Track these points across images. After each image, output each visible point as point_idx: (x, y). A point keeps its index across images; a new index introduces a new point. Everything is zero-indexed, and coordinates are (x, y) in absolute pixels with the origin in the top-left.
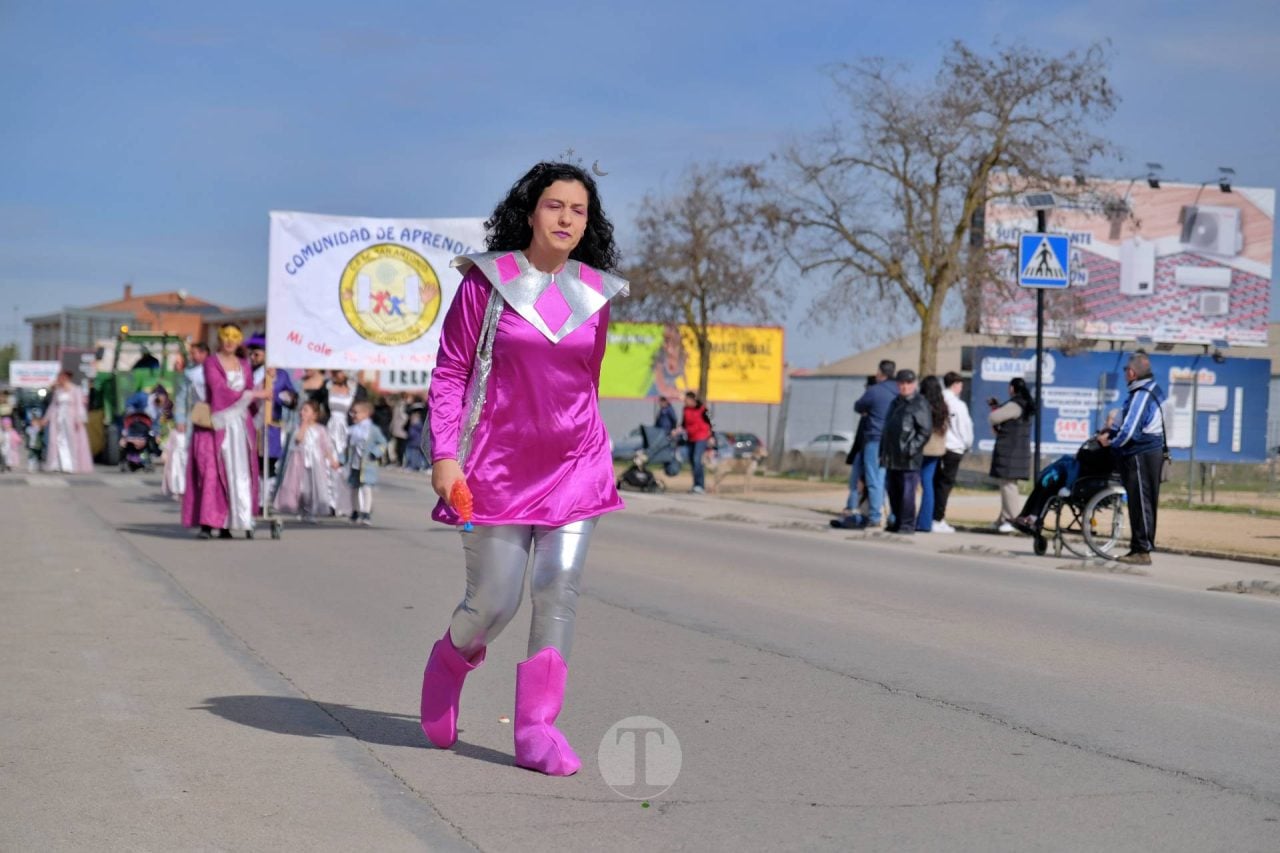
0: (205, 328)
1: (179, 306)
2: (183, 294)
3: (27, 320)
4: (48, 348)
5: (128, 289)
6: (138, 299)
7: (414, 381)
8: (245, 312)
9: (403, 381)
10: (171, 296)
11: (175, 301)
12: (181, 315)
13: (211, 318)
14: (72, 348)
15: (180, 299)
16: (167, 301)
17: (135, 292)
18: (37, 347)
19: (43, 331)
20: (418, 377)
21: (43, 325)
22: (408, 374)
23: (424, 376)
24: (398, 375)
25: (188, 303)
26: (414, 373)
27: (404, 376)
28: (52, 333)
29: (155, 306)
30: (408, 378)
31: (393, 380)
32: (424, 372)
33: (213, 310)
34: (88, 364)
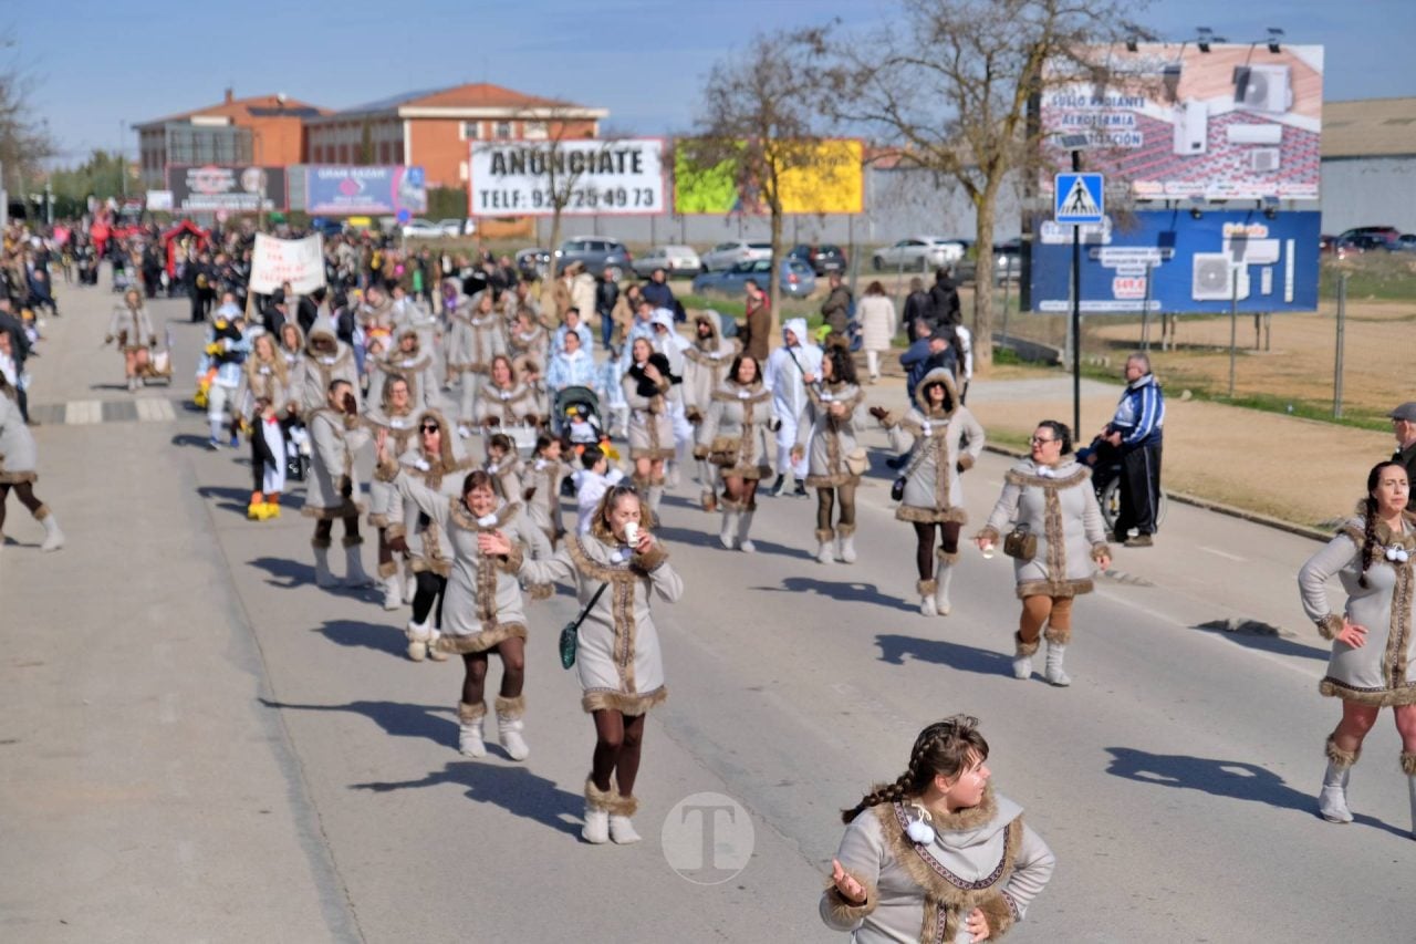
0: (306, 131)
1: (277, 110)
2: (283, 97)
3: (134, 127)
4: (155, 153)
5: (229, 93)
6: (241, 103)
7: (506, 205)
8: (344, 114)
9: (495, 205)
10: (271, 100)
11: (275, 105)
12: (282, 120)
13: (311, 121)
14: (179, 164)
15: (279, 102)
16: (266, 105)
17: (237, 96)
18: (145, 154)
19: (150, 139)
20: (510, 200)
21: (150, 132)
22: (500, 196)
23: (516, 199)
24: (490, 198)
25: (288, 106)
26: (505, 194)
27: (495, 199)
28: (159, 139)
29: (256, 111)
30: (500, 202)
31: (485, 204)
32: (515, 194)
33: (312, 112)
34: (194, 178)
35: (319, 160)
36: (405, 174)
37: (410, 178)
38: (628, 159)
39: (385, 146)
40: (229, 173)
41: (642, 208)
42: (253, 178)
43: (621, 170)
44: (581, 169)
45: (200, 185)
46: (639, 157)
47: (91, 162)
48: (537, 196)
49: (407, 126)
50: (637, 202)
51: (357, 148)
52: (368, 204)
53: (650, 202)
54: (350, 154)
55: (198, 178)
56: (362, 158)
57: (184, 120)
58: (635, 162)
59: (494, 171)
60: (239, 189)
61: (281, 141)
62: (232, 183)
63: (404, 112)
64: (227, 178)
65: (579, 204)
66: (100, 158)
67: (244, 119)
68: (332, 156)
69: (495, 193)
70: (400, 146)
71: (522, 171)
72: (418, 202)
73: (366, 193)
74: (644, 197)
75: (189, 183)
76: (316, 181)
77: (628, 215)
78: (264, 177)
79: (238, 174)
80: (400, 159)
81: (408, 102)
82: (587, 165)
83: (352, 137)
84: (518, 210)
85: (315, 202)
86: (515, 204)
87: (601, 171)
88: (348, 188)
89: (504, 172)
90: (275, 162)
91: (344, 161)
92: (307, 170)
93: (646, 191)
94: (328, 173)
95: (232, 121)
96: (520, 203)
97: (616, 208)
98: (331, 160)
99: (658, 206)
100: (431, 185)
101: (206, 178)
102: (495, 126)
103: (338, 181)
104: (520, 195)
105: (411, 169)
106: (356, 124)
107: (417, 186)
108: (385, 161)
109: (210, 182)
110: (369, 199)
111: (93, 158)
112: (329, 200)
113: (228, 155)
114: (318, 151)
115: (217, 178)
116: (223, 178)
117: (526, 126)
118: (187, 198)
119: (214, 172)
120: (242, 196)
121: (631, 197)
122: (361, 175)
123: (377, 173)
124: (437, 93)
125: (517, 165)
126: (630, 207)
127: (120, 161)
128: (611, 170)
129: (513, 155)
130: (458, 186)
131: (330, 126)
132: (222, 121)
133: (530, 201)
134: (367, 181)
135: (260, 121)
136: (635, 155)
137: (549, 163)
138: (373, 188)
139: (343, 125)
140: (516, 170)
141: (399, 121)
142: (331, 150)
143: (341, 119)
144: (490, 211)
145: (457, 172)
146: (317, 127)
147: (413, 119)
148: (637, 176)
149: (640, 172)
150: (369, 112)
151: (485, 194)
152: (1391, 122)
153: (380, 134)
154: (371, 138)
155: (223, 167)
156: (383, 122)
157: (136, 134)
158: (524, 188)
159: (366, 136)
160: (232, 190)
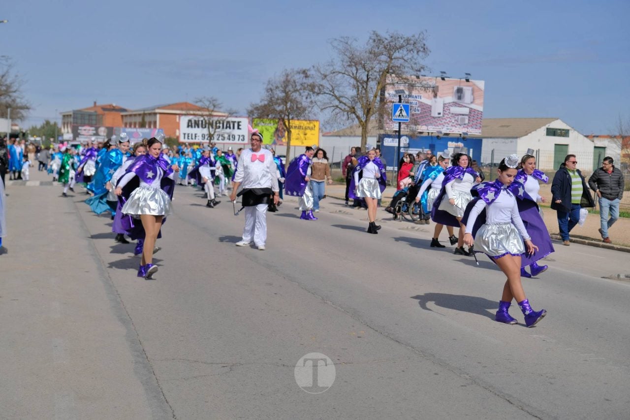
0: (122, 116)
2: (114, 105)
3: (61, 113)
4: (68, 123)
5: (95, 103)
6: (99, 106)
7: (192, 139)
8: (135, 111)
9: (188, 139)
10: (110, 105)
11: (112, 108)
12: (114, 112)
13: (125, 113)
14: (76, 125)
15: (113, 107)
16: (109, 107)
17: (98, 104)
18: (64, 124)
19: (66, 118)
20: (194, 137)
21: (66, 115)
22: (190, 135)
23: (196, 136)
24: (186, 136)
25: (116, 108)
26: (192, 135)
27: (188, 136)
29: (104, 109)
30: (190, 137)
31: (185, 138)
32: (196, 134)
33: (124, 110)
34: (81, 130)
36: (157, 131)
38: (236, 125)
39: (150, 122)
40: (93, 128)
41: (240, 141)
42: (102, 131)
43: (234, 128)
44: (219, 127)
45: (83, 132)
46: (240, 124)
47: (44, 124)
48: (203, 136)
49: (158, 116)
50: (239, 140)
51: (140, 123)
53: (243, 140)
54: (137, 124)
56: (142, 125)
58: (239, 125)
59: (188, 126)
60: (97, 134)
61: (113, 119)
62: (94, 132)
63: (157, 111)
64: (93, 130)
65: (218, 139)
66: (48, 123)
67: (100, 111)
69: (188, 134)
70: (155, 123)
71: (198, 127)
73: (142, 137)
74: (241, 138)
75: (79, 131)
77: (235, 144)
78: (106, 130)
79: (97, 129)
80: (155, 127)
81: (159, 108)
82: (221, 125)
83: (138, 119)
84: (197, 141)
86: (195, 139)
87: (226, 128)
88: (136, 135)
89: (192, 127)
90: (110, 125)
91: (135, 127)
93: (242, 136)
94: (129, 130)
95: (96, 111)
96: (197, 138)
97: (231, 141)
98: (130, 126)
99: (246, 141)
101: (85, 130)
103: (134, 132)
104: (197, 135)
105: (159, 130)
106: (140, 115)
108: (150, 127)
109: (87, 131)
111: (45, 123)
113: (94, 122)
114: (126, 123)
115: (89, 130)
116: (90, 130)
118: (78, 137)
119: (87, 128)
120: (98, 137)
121: (237, 138)
122: (141, 130)
124: (169, 105)
125: (197, 124)
126: (236, 141)
127: (55, 124)
128: (230, 128)
129: (195, 121)
130: (175, 138)
131: (131, 115)
133: (201, 138)
134: (142, 133)
135: (105, 112)
137: (208, 124)
138: (145, 135)
139: (135, 115)
140: (196, 127)
141: (155, 114)
142: (131, 124)
143: (134, 113)
144: (186, 141)
145: (175, 132)
146: (127, 115)
147: (160, 113)
148: (239, 130)
149: (240, 129)
150: (146, 111)
151: (185, 134)
152: (502, 126)
153: (148, 119)
154: (144, 119)
155: (92, 126)
156: (150, 114)
157: (61, 116)
158: (200, 133)
159: (143, 119)
160: (95, 135)
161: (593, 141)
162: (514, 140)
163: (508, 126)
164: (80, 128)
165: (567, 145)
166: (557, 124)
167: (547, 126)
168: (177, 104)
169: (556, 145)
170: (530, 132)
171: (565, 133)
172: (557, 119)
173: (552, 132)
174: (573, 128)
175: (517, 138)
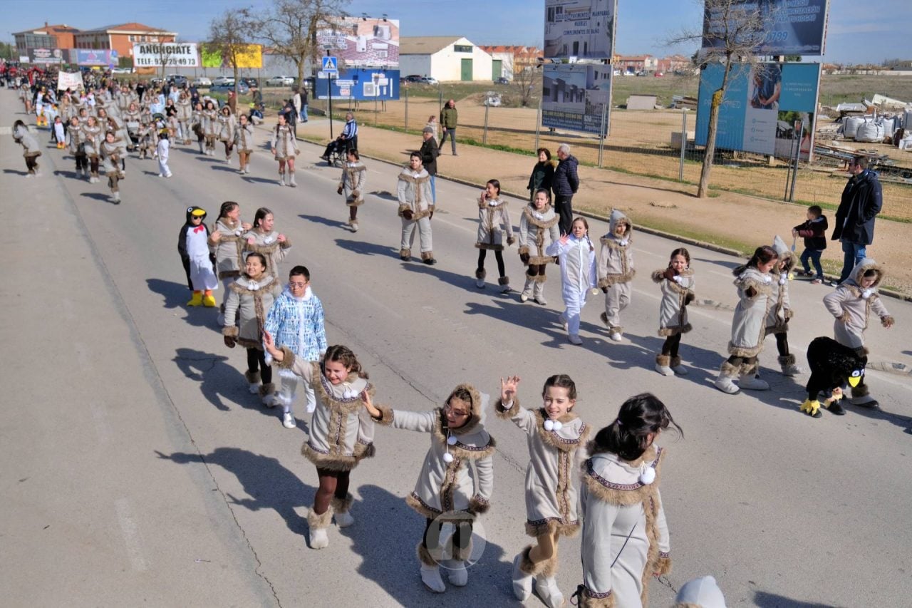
0: (75, 37)
1: (64, 30)
2: (66, 26)
3: (13, 34)
4: (21, 44)
5: (46, 24)
6: (51, 27)
7: (146, 64)
8: (87, 32)
9: (142, 63)
10: (62, 26)
11: (63, 28)
12: (66, 33)
14: (30, 47)
16: (60, 28)
17: (49, 25)
18: (17, 43)
19: (19, 38)
20: (147, 62)
21: (19, 36)
22: (144, 61)
23: (149, 62)
24: (140, 61)
25: (68, 29)
26: (146, 60)
27: (142, 61)
28: (22, 38)
29: (56, 30)
31: (139, 63)
32: (149, 59)
33: (76, 31)
35: (80, 47)
36: (111, 53)
37: (112, 54)
38: (186, 49)
39: (103, 43)
40: (49, 51)
41: (191, 65)
42: (58, 52)
43: (184, 53)
44: (170, 52)
45: (38, 55)
48: (156, 61)
49: (110, 36)
50: (190, 63)
51: (93, 43)
52: (98, 62)
53: (194, 63)
54: (91, 45)
55: (37, 52)
56: (95, 47)
57: (31, 32)
58: (188, 50)
59: (141, 52)
60: (52, 56)
61: (66, 41)
62: (50, 54)
63: (109, 32)
65: (170, 63)
67: (52, 32)
68: (84, 46)
69: (142, 59)
70: (108, 43)
71: (151, 52)
72: (116, 62)
73: (98, 58)
74: (192, 62)
75: (34, 54)
76: (79, 54)
77: (187, 67)
78: (61, 52)
79: (52, 51)
80: (109, 48)
81: (110, 29)
82: (172, 51)
83: (92, 40)
84: (150, 65)
85: (80, 61)
87: (177, 53)
88: (91, 57)
89: (145, 53)
90: (65, 48)
91: (89, 48)
92: (76, 51)
93: (192, 60)
94: (84, 51)
95: (48, 33)
96: (151, 63)
97: (183, 65)
98: (84, 47)
99: (197, 64)
100: (120, 56)
101: (40, 52)
102: (140, 37)
103: (87, 55)
105: (113, 51)
106: (92, 35)
107: (115, 57)
108: (103, 48)
109: (42, 54)
110: (99, 61)
112: (85, 61)
113: (48, 45)
114: (80, 44)
115: (45, 52)
116: (47, 53)
117: (151, 37)
118: (34, 59)
119: (43, 51)
120: (54, 59)
121: (188, 62)
122: (95, 52)
123: (101, 52)
124: (119, 26)
125: (149, 50)
126: (187, 65)
127: (9, 46)
128: (180, 52)
129: (147, 47)
130: (129, 57)
131: (83, 36)
132: (45, 33)
133: (154, 63)
134: (98, 55)
135: (58, 33)
136: (188, 48)
137: (160, 50)
138: (100, 57)
139: (87, 36)
140: (149, 52)
141: (107, 34)
142: (84, 44)
144: (141, 65)
145: (128, 52)
146: (79, 36)
147: (112, 34)
148: (189, 55)
149: (190, 53)
150: (98, 31)
151: (139, 59)
152: (419, 44)
153: (101, 39)
154: (98, 40)
155: (47, 49)
156: (102, 35)
157: (14, 37)
158: (152, 58)
159: (96, 39)
160: (50, 57)
161: (491, 55)
162: (428, 56)
163: (422, 44)
164: (35, 50)
165: (471, 59)
166: (463, 42)
167: (454, 44)
168: (126, 25)
169: (462, 59)
170: (441, 49)
171: (469, 49)
172: (462, 37)
173: (459, 49)
174: (475, 44)
175: (430, 54)
